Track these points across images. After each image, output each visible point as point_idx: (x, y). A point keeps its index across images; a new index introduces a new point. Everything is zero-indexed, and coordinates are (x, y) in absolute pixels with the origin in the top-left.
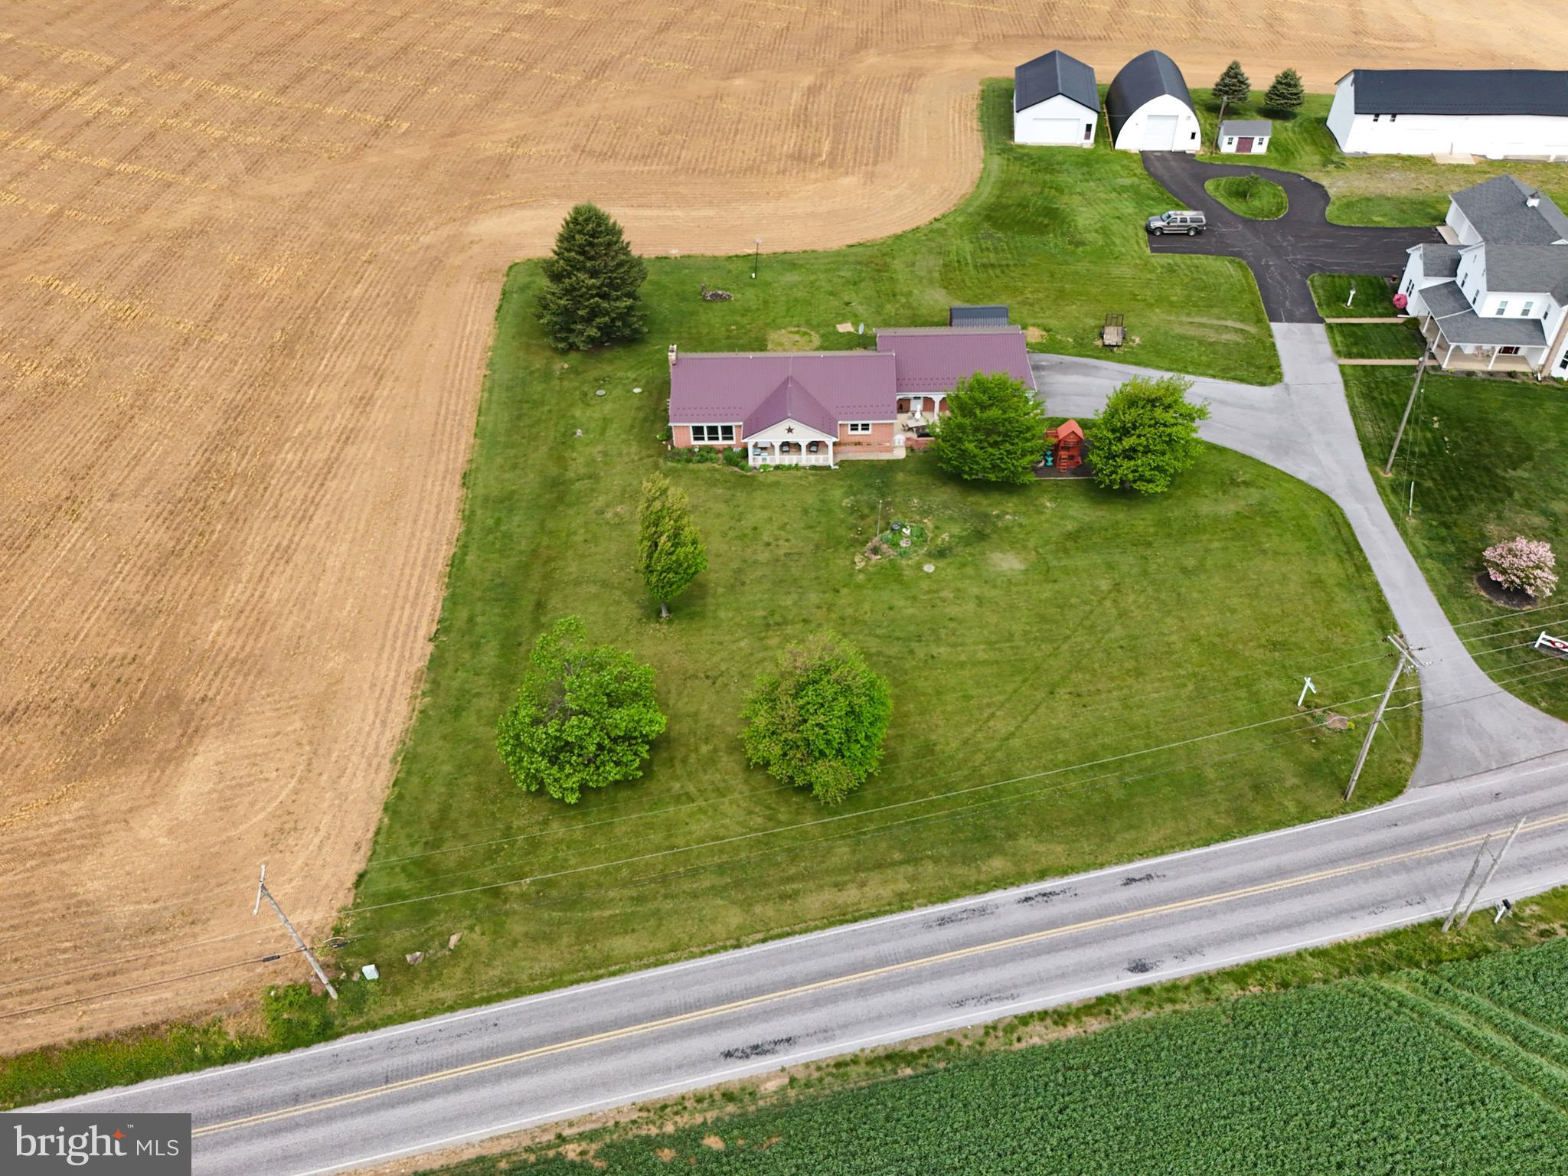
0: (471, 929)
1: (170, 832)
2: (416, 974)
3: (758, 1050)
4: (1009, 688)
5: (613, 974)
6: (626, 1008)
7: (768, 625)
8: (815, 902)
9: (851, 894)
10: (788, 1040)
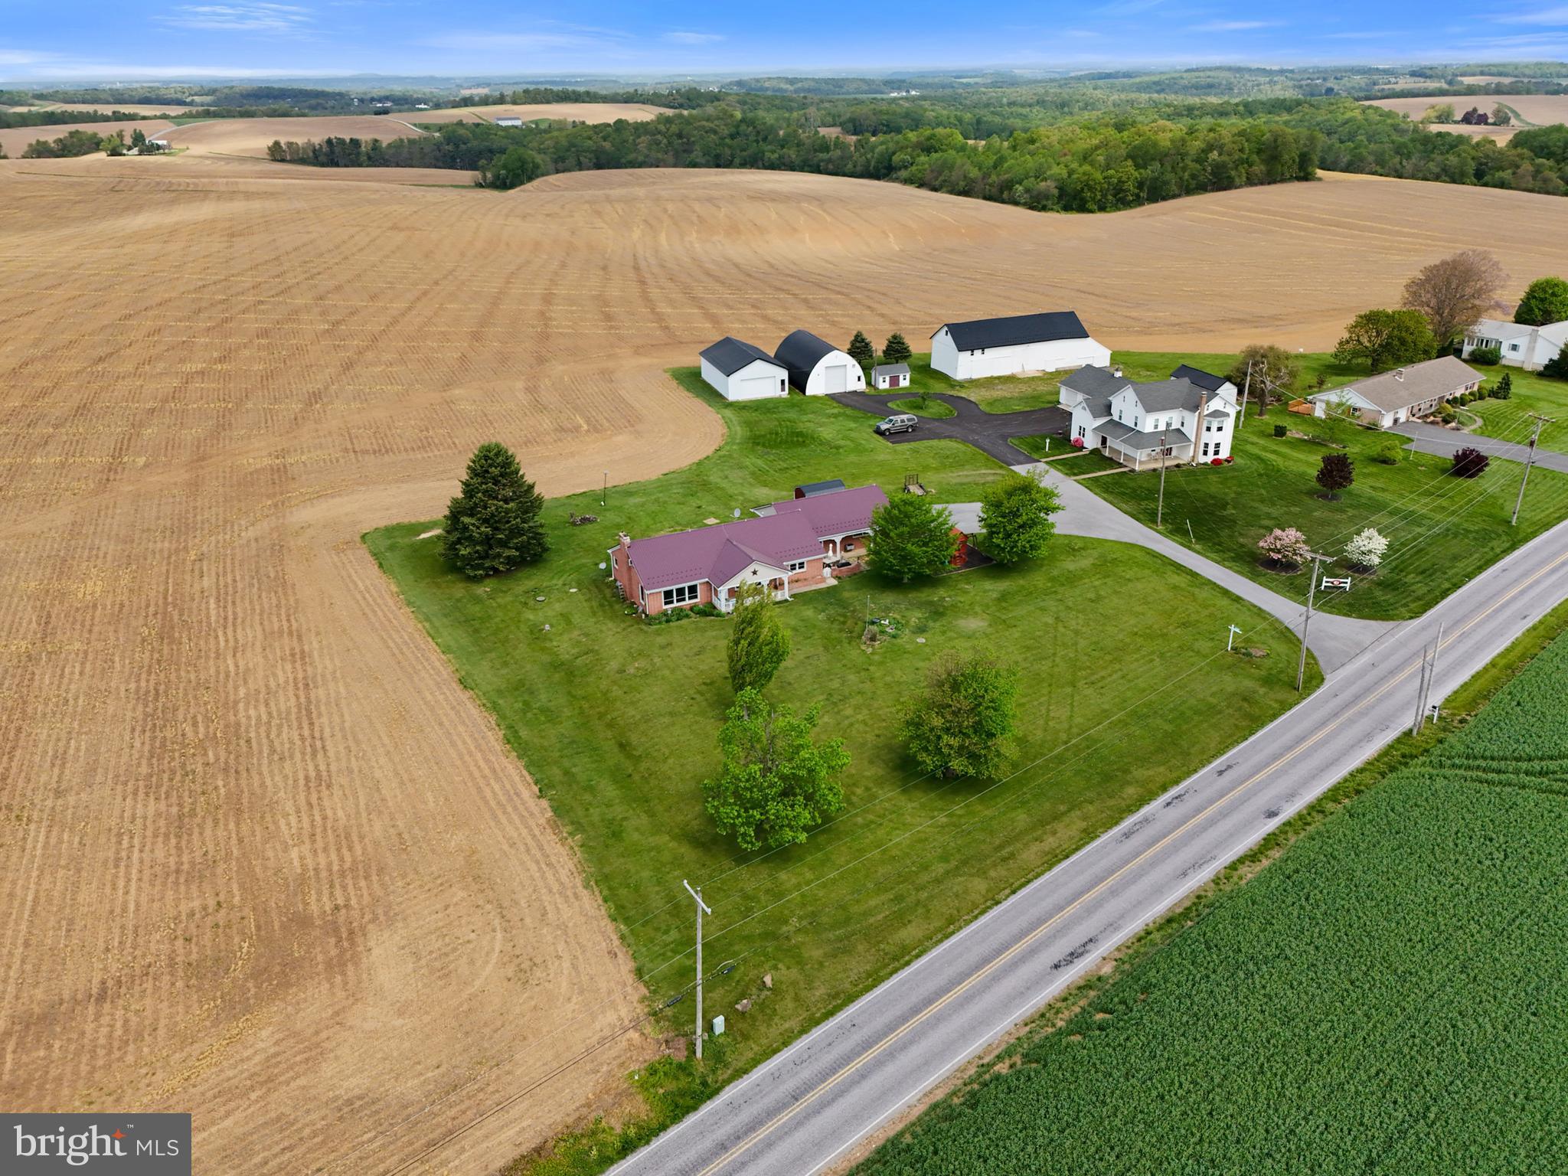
0: (775, 968)
2: (753, 1018)
3: (1074, 956)
5: (918, 956)
6: (950, 972)
7: (835, 704)
8: (1030, 854)
9: (1050, 842)
10: (1091, 940)
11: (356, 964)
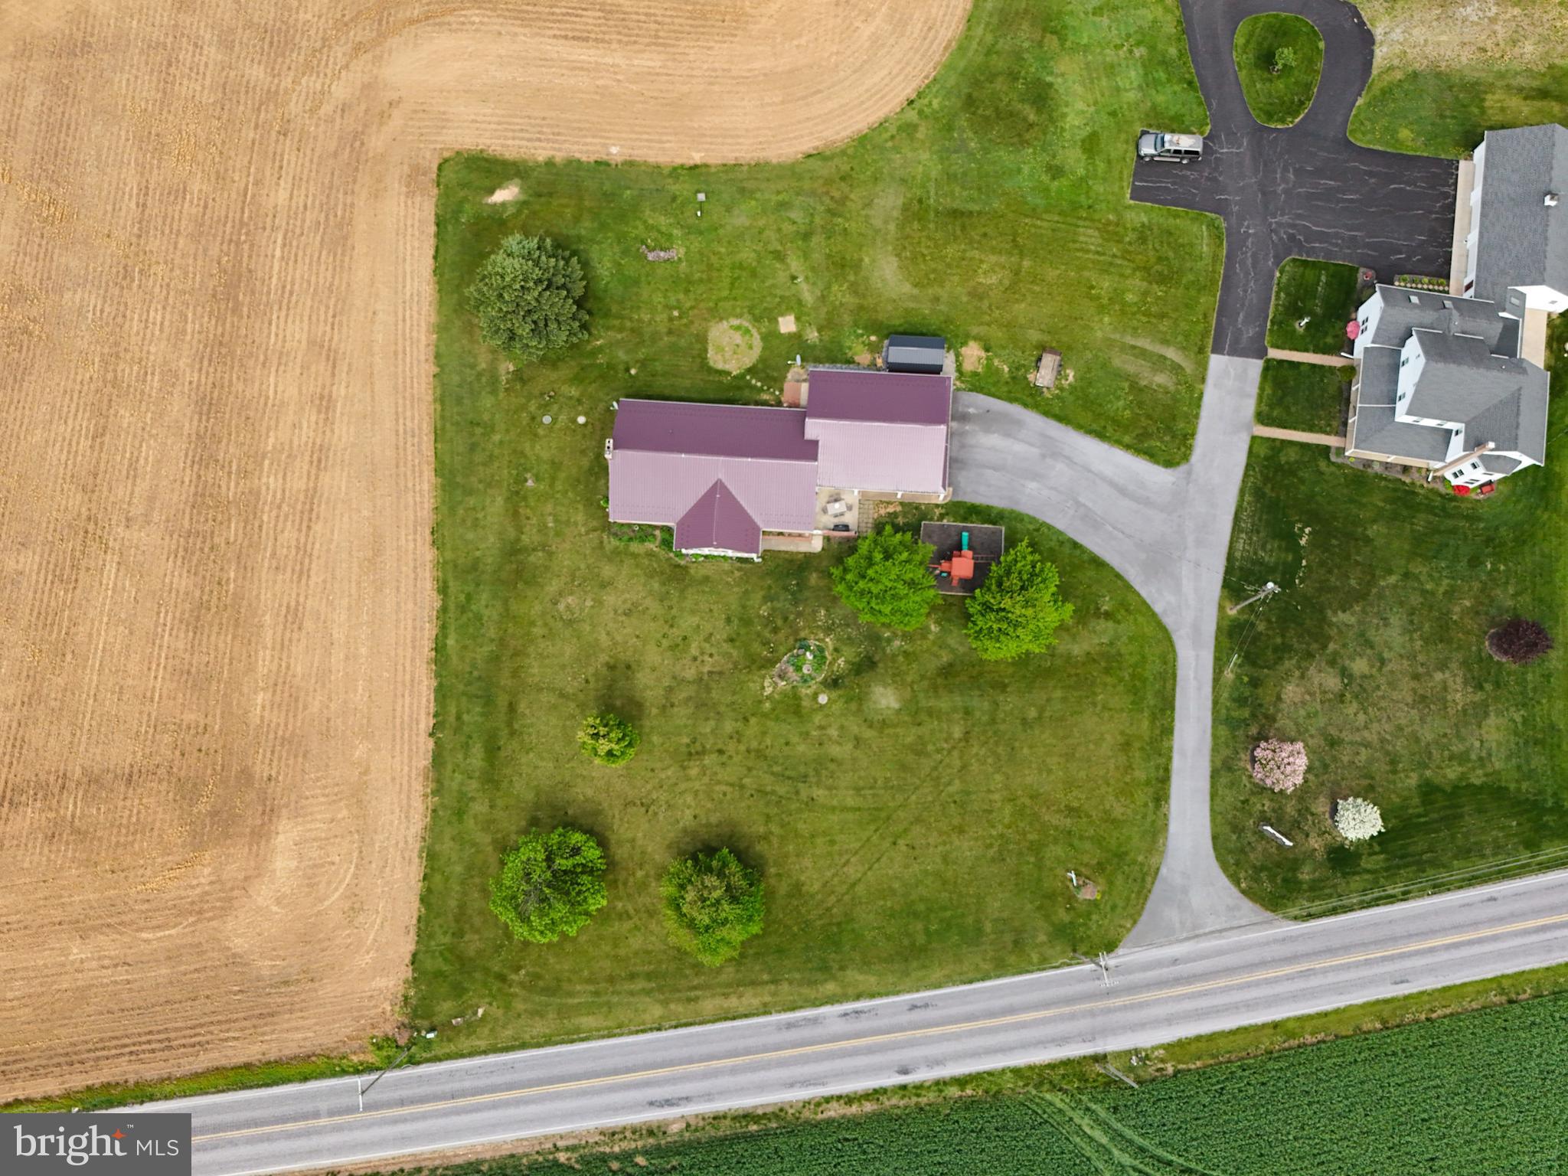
0: (490, 1004)
1: (278, 901)
2: (460, 1031)
3: (667, 1102)
4: (864, 835)
5: (582, 1040)
9: (733, 1002)
10: (686, 1098)
11: (268, 841)
